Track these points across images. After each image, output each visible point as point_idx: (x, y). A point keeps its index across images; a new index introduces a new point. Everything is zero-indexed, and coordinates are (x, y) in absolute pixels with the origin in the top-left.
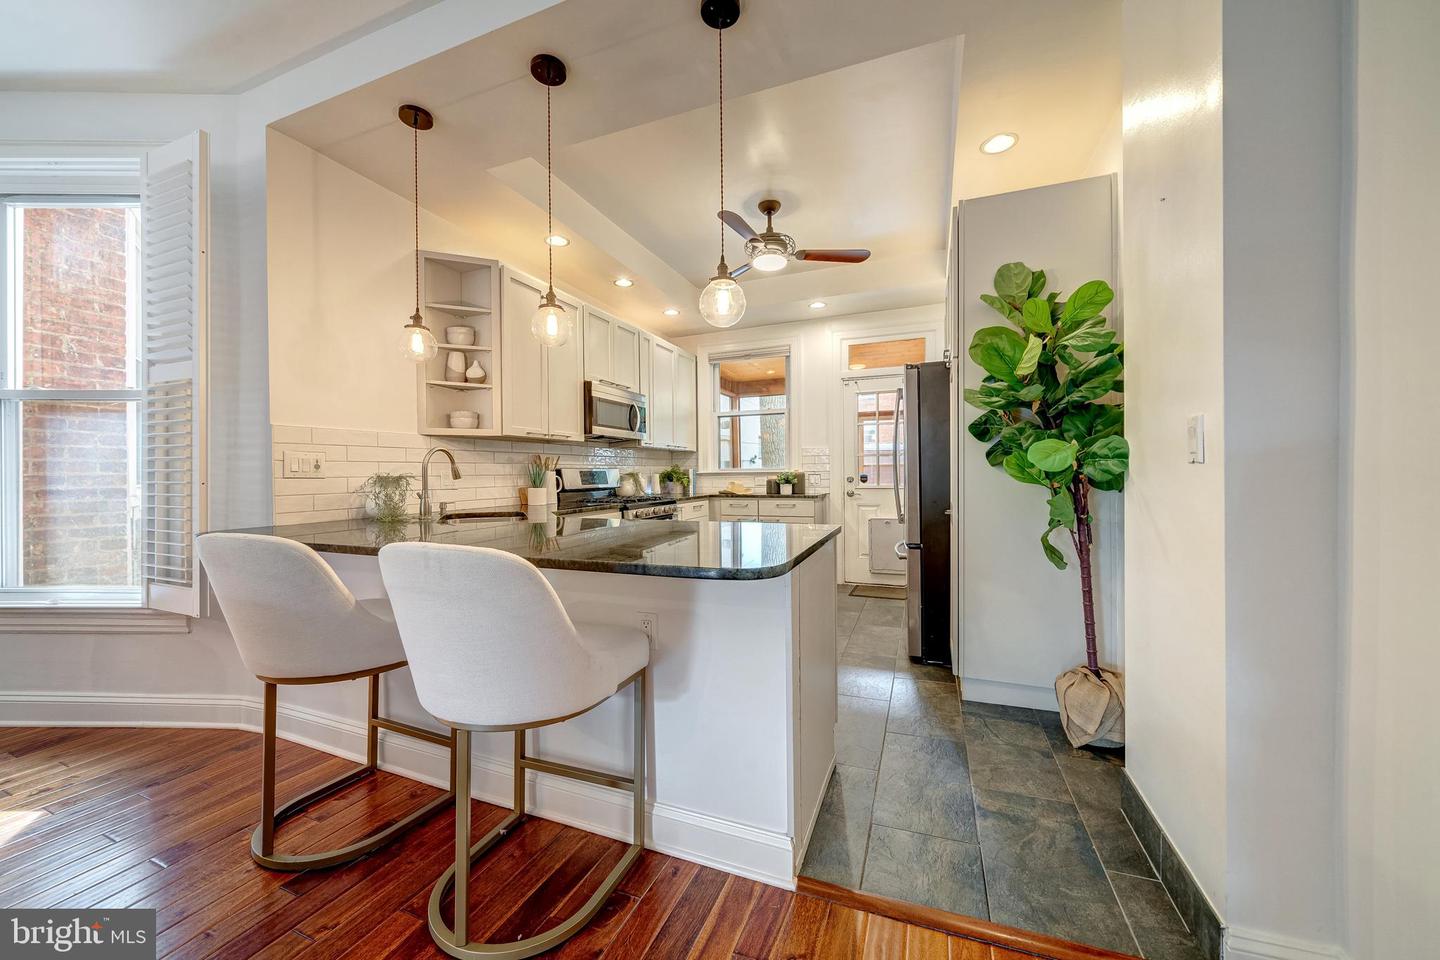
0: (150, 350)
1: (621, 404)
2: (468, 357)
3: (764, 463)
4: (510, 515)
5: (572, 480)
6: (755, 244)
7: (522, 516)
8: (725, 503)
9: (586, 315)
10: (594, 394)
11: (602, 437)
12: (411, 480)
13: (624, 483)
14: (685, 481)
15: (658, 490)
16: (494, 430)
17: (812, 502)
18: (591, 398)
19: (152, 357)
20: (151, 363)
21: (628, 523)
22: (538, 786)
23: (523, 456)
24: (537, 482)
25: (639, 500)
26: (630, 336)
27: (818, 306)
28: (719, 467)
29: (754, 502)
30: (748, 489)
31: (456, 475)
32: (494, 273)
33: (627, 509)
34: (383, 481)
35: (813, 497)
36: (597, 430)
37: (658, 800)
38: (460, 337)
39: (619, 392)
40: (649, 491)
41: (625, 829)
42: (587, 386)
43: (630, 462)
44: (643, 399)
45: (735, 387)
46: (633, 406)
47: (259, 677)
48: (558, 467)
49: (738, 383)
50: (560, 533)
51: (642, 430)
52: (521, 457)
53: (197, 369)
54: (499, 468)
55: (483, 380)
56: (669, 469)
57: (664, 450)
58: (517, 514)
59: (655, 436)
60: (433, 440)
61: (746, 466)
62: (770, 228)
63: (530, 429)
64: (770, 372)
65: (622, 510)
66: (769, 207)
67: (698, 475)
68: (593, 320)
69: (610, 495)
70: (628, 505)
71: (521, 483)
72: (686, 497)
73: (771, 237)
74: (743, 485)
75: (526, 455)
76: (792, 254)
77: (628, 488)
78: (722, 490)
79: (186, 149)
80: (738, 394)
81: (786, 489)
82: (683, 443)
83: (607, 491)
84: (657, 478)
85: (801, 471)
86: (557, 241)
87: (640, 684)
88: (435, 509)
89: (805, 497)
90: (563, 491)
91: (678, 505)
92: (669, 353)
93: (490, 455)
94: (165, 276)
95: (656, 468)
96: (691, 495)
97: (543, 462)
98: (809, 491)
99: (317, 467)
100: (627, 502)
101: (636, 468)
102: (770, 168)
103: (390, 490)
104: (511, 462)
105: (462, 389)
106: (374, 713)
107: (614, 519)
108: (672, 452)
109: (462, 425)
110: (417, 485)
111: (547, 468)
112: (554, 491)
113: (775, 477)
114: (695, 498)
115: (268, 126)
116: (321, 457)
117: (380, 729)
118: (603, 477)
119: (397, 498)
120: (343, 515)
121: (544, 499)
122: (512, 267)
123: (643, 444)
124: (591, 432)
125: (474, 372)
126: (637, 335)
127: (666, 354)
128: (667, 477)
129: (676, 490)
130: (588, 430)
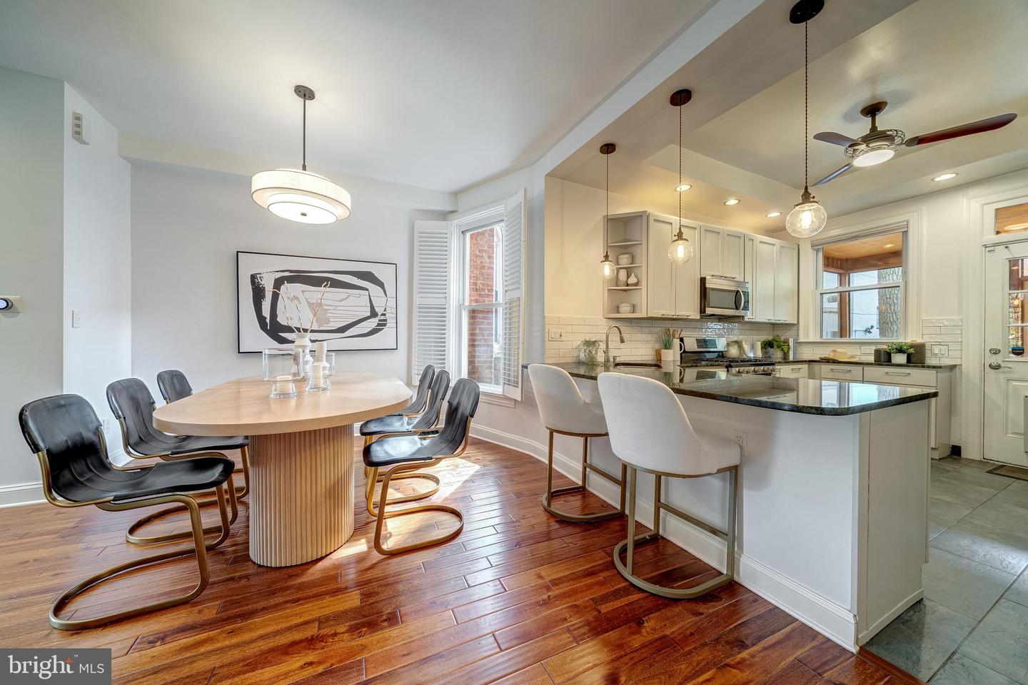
0: (506, 286)
1: (729, 291)
2: (629, 271)
3: (882, 333)
4: (650, 365)
5: (691, 345)
6: (856, 148)
7: (658, 366)
8: (826, 368)
9: (703, 231)
10: (708, 286)
11: (713, 315)
12: (600, 343)
13: (731, 348)
14: (785, 349)
15: (759, 354)
16: (643, 315)
17: (933, 372)
18: (705, 288)
19: (506, 289)
20: (506, 291)
21: (732, 378)
22: (667, 522)
23: (658, 329)
24: (667, 345)
25: (741, 361)
26: (737, 239)
27: (945, 177)
28: (821, 337)
29: (860, 368)
30: (852, 357)
31: (622, 341)
32: (644, 219)
33: (731, 367)
34: (589, 343)
35: (934, 367)
36: (709, 311)
37: (744, 553)
38: (625, 260)
39: (728, 283)
40: (751, 355)
41: (721, 563)
42: (703, 281)
43: (736, 332)
44: (747, 285)
45: (842, 264)
46: (738, 291)
47: (548, 428)
48: (681, 336)
49: (847, 260)
50: (681, 380)
51: (746, 308)
52: (656, 330)
53: (522, 293)
54: (644, 337)
55: (636, 284)
56: (770, 338)
57: (768, 323)
58: (655, 365)
59: (757, 313)
60: (610, 321)
61: (857, 335)
62: (874, 128)
63: (663, 312)
64: (888, 246)
65: (727, 367)
66: (873, 110)
67: (797, 343)
68: (708, 234)
69: (719, 356)
70: (732, 364)
71: (657, 346)
72: (786, 361)
73: (875, 136)
74: (845, 353)
75: (660, 329)
76: (902, 144)
77: (734, 352)
78: (823, 356)
79: (519, 197)
80: (847, 270)
81: (900, 359)
82: (784, 316)
83: (717, 354)
84: (759, 345)
85: (919, 341)
86: (684, 187)
87: (733, 474)
88: (612, 360)
89: (923, 367)
90: (684, 353)
91: (777, 367)
92: (772, 247)
93: (639, 329)
94: (511, 254)
95: (757, 337)
96: (791, 358)
97: (671, 333)
98: (930, 361)
99: (561, 336)
100: (732, 362)
101: (741, 337)
102: (873, 78)
103: (590, 348)
104: (650, 333)
105: (625, 290)
106: (585, 461)
107: (722, 374)
108: (773, 325)
109: (625, 312)
110: (603, 346)
111: (674, 337)
112: (678, 352)
113: (885, 347)
114: (794, 362)
115: (546, 175)
116: (562, 331)
117: (588, 469)
118: (713, 343)
119: (594, 352)
120: (570, 360)
121: (671, 357)
122: (655, 212)
123: (746, 319)
124: (705, 312)
125: (632, 280)
126: (742, 239)
127: (768, 247)
128: (768, 345)
129: (777, 354)
130: (702, 311)
